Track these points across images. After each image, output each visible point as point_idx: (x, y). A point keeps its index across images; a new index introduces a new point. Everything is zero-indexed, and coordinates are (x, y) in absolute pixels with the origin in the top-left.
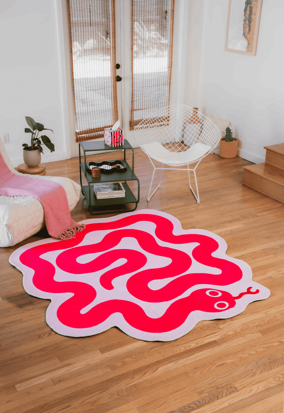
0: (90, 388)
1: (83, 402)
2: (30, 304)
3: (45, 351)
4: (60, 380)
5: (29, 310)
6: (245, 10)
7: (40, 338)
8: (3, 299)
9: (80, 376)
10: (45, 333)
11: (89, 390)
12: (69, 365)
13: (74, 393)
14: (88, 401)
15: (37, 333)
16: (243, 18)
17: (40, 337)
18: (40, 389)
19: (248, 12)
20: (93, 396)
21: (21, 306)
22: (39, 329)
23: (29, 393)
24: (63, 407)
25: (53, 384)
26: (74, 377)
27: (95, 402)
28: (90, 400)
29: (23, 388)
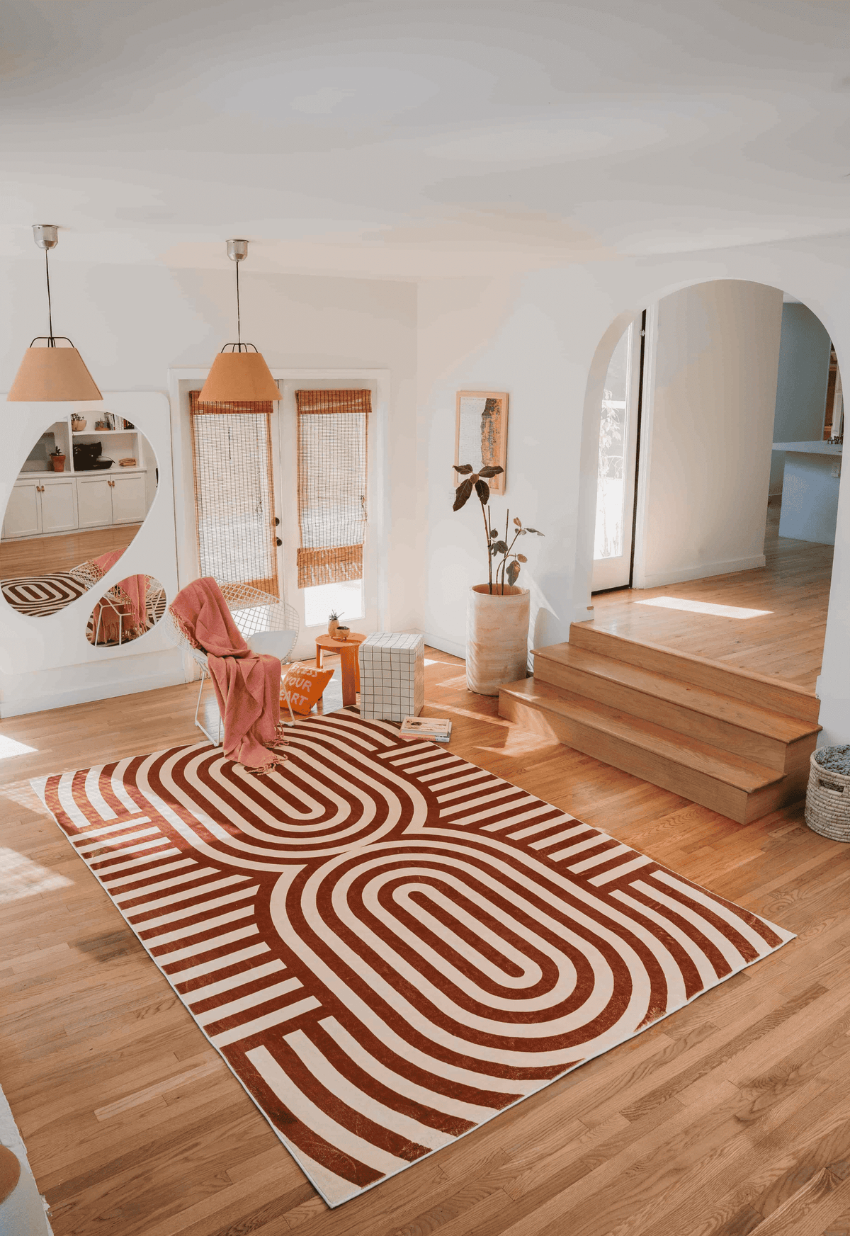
0: (235, 1108)
1: (221, 1136)
2: (120, 954)
3: (147, 1042)
4: (180, 1096)
5: (118, 965)
6: (483, 426)
7: (140, 1018)
8: (71, 947)
9: (216, 1087)
10: (149, 1008)
11: (232, 1112)
12: (195, 1066)
13: (205, 1119)
14: (230, 1133)
15: (134, 1008)
16: (480, 437)
17: (139, 1015)
18: (142, 1116)
19: (487, 429)
20: (239, 1124)
21: (103, 959)
22: (138, 1000)
23: (120, 1124)
24: (185, 1147)
25: (165, 1103)
26: (204, 1089)
27: (246, 1133)
28: (235, 1130)
29: (110, 1115)
